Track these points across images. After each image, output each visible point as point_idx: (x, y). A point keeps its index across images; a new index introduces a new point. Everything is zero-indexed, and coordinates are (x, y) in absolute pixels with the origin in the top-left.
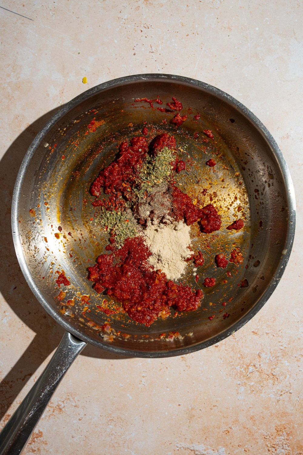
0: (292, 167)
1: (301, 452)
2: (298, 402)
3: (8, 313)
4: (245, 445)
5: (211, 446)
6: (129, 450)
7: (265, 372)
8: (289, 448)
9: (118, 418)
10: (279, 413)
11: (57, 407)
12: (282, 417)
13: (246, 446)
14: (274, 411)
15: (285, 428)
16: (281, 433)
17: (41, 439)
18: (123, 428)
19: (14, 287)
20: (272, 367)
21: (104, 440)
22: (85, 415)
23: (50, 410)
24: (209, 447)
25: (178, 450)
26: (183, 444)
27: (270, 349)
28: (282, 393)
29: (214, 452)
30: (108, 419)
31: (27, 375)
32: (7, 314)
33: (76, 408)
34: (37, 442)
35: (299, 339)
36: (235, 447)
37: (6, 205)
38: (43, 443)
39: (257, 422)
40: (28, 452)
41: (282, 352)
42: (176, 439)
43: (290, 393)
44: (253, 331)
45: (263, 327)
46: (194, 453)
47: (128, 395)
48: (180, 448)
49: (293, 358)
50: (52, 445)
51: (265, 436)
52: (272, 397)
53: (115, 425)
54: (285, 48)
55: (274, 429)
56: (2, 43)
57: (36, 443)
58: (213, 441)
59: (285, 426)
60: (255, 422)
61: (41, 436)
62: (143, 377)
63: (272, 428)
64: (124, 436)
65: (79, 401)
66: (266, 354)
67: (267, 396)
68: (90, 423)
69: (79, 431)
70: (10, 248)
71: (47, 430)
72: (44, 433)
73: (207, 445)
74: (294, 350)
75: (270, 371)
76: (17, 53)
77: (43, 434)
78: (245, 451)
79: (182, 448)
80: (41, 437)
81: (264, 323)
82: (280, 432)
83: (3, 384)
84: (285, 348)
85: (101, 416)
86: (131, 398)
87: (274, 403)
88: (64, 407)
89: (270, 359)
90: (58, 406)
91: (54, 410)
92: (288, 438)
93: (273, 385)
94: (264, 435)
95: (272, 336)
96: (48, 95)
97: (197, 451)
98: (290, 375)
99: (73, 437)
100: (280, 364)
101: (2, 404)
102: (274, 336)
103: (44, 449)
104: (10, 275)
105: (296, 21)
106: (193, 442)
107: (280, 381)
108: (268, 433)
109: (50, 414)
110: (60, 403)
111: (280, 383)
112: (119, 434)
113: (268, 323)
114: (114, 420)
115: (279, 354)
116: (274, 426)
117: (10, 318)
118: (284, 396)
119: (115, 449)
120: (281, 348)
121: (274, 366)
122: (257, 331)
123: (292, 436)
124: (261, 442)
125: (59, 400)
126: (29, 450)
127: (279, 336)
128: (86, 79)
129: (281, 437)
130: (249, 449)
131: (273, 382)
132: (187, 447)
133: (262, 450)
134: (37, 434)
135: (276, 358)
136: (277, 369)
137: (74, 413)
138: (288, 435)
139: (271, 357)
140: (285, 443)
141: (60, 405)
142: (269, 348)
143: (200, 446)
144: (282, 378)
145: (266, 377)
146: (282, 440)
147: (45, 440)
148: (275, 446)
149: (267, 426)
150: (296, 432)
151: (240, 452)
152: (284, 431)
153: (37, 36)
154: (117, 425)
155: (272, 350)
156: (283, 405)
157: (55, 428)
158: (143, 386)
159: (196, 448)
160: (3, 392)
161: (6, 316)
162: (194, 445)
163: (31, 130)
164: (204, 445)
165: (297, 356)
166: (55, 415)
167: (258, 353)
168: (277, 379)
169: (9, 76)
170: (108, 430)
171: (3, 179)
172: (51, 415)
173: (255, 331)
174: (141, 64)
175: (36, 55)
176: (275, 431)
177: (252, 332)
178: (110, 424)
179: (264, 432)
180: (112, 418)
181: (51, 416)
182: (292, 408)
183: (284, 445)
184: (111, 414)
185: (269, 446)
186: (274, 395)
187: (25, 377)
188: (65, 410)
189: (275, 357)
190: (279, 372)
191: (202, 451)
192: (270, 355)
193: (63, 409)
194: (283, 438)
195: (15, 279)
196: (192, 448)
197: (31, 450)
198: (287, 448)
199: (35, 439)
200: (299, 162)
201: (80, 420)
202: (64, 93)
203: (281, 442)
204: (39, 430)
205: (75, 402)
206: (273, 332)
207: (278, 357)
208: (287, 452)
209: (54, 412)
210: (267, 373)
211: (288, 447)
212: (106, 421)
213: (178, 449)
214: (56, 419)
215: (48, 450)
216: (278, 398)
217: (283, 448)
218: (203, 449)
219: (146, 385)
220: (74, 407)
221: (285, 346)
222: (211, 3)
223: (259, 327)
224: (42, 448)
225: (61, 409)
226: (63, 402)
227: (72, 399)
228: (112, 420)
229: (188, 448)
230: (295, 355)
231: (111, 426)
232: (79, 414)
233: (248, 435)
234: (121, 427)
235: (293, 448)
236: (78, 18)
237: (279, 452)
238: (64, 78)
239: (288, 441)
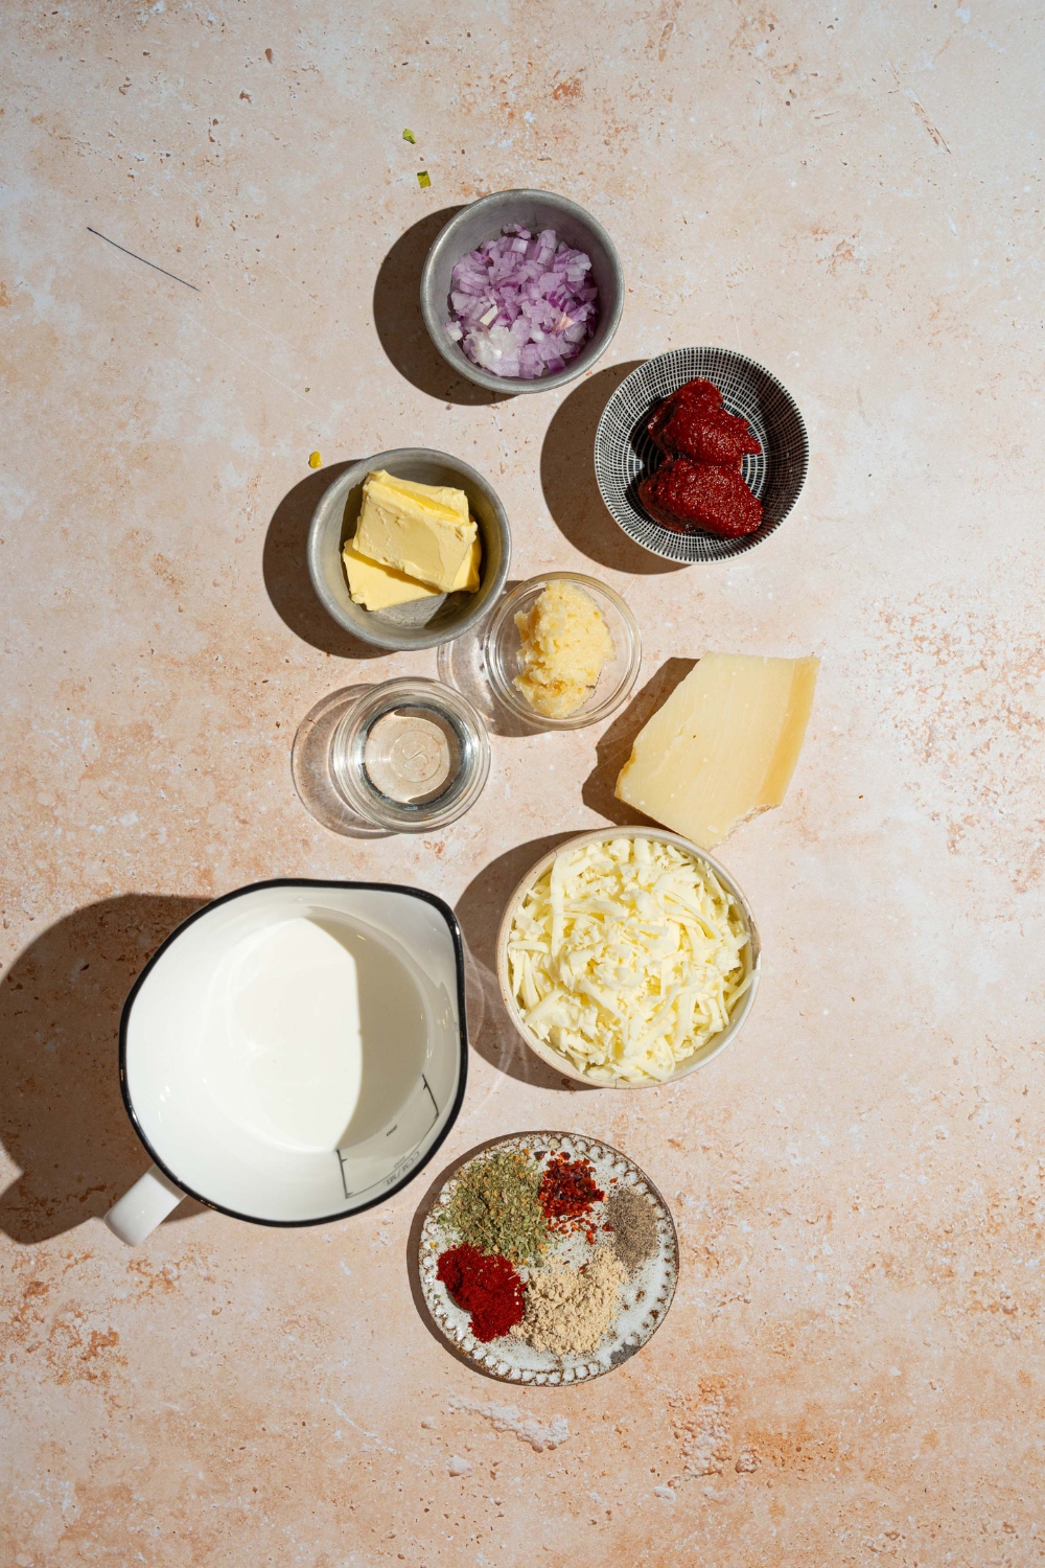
0: (815, 738)
1: (755, 1448)
2: (762, 1325)
3: (62, 1029)
4: (619, 1418)
5: (534, 1413)
6: (329, 1401)
7: (690, 1243)
8: (728, 1436)
9: (310, 1320)
10: (712, 1349)
11: (161, 1276)
12: (718, 1356)
13: (622, 1421)
14: (700, 1342)
15: (723, 1387)
16: (711, 1397)
17: (114, 1350)
18: (320, 1345)
19: (83, 963)
20: (707, 1232)
21: (270, 1370)
22: (229, 1302)
23: (141, 1282)
24: (530, 1414)
25: (453, 1413)
26: (466, 1401)
27: (709, 1188)
28: (726, 1300)
29: (541, 1426)
30: (287, 1320)
31: (93, 1189)
32: (58, 1030)
33: (209, 1283)
34: (103, 1357)
35: (785, 1170)
36: (594, 1419)
37: (84, 756)
38: (119, 1361)
39: (656, 1364)
40: (77, 1378)
41: (737, 1198)
42: (450, 1387)
43: (746, 1301)
44: (670, 1138)
45: (697, 1132)
46: (492, 1425)
47: (342, 1264)
48: (458, 1409)
49: (763, 1216)
50: (139, 1369)
51: (671, 1401)
52: (700, 1305)
53: (302, 1337)
54: (831, 434)
55: (696, 1386)
56: (113, 339)
57: (99, 1358)
58: (542, 1401)
59: (723, 1380)
60: (650, 1364)
61: (113, 1343)
62: (384, 1224)
63: (690, 1383)
64: (321, 1366)
65: (217, 1266)
66: (698, 1198)
67: (688, 1303)
68: (241, 1323)
69: (211, 1340)
70: (83, 865)
71: (130, 1331)
72: (121, 1337)
73: (526, 1409)
74: (768, 1197)
75: (702, 1241)
76: (150, 370)
77: (120, 1339)
78: (617, 1430)
79: (463, 1411)
80: (113, 1346)
81: (701, 1122)
82: (709, 1394)
83: (32, 1205)
84: (746, 1188)
85: (268, 1309)
86: (348, 1273)
87: (704, 1322)
88: (178, 1277)
89: (704, 1212)
90: (164, 1274)
91: (152, 1282)
92: (727, 1411)
93: (707, 1276)
94: (668, 1398)
95: (718, 1156)
96: (218, 487)
97: (499, 1420)
98: (751, 1257)
99: (192, 1354)
100: (730, 1227)
101: (24, 1254)
102: (721, 1156)
103: (119, 1377)
104: (76, 933)
105: (868, 368)
106: (491, 1397)
107: (724, 1269)
108: (680, 1393)
109: (142, 1291)
110: (169, 1266)
111: (724, 1273)
112: (308, 1359)
113: (710, 1123)
114: (301, 1323)
115: (729, 1202)
116: (696, 1377)
117: (64, 1040)
118: (729, 1306)
119: (294, 1395)
120: (737, 1187)
121: (714, 1230)
122: (680, 1139)
123: (739, 1408)
124: (660, 1412)
125: (169, 1258)
126: (80, 1375)
127: (734, 1158)
128: (318, 458)
129: (710, 1407)
130: (629, 1428)
131: (706, 1269)
132: (474, 1408)
133: (659, 1432)
134: (104, 1337)
135: (721, 1210)
136: (721, 1238)
137: (203, 1295)
138: (728, 1402)
139: (708, 1209)
140: (718, 1421)
141: (170, 1272)
142: (707, 1184)
143: (508, 1408)
144: (729, 1261)
145: (691, 1255)
146: (712, 1413)
147: (122, 1353)
148: (694, 1427)
149: (679, 1375)
150: (750, 1399)
151: (606, 1433)
152: (719, 1392)
153: (204, 331)
154: (306, 1335)
155: (712, 1191)
156: (725, 1330)
157: (150, 1328)
158: (382, 1245)
159: (498, 1413)
160: (28, 1226)
161: (55, 1035)
162: (492, 1405)
163: (165, 571)
164: (519, 1406)
165: (774, 1212)
166: (154, 1294)
167: (677, 1193)
168: (718, 1262)
169: (122, 426)
170: (282, 1345)
171: (82, 688)
172: (143, 1293)
173: (675, 1139)
174: (464, 433)
175: (198, 380)
176: (700, 1391)
177: (669, 1141)
178: (288, 1331)
179: (670, 1390)
180: (294, 1318)
181: (144, 1298)
182: (747, 1340)
183: (716, 1427)
184: (294, 1307)
185: (679, 1424)
186: (704, 1301)
187: (87, 1193)
188: (180, 1286)
189: (718, 1208)
190: (725, 1247)
191: (512, 1422)
192: (707, 1202)
193: (176, 1283)
194: (715, 1409)
195: (87, 944)
196: (488, 1413)
197: (85, 1375)
198: (723, 1435)
199: (99, 1349)
200: (835, 729)
201: (214, 1313)
202: (259, 487)
203: (709, 1420)
204: (110, 1329)
205: (207, 1269)
206: (721, 1145)
207: (726, 1209)
208: (721, 1443)
209: (151, 1287)
210: (694, 1246)
211: (726, 1432)
212: (282, 1323)
213: (451, 1410)
214: (156, 1304)
215: (127, 1378)
216: (715, 1310)
217: (712, 1435)
218: (515, 1417)
219: (390, 1245)
220: (202, 1280)
221: (746, 1184)
222: (658, 297)
223: (686, 1131)
224: (112, 1372)
225: (169, 1282)
226: (178, 1264)
227: (200, 1261)
228: (297, 1322)
229: (477, 1411)
230: (769, 1210)
231: (291, 1338)
232: (214, 1299)
233: (629, 1394)
234: (316, 1341)
235: (737, 1437)
236: (314, 297)
237: (702, 1443)
238: (262, 449)
239: (727, 1419)
